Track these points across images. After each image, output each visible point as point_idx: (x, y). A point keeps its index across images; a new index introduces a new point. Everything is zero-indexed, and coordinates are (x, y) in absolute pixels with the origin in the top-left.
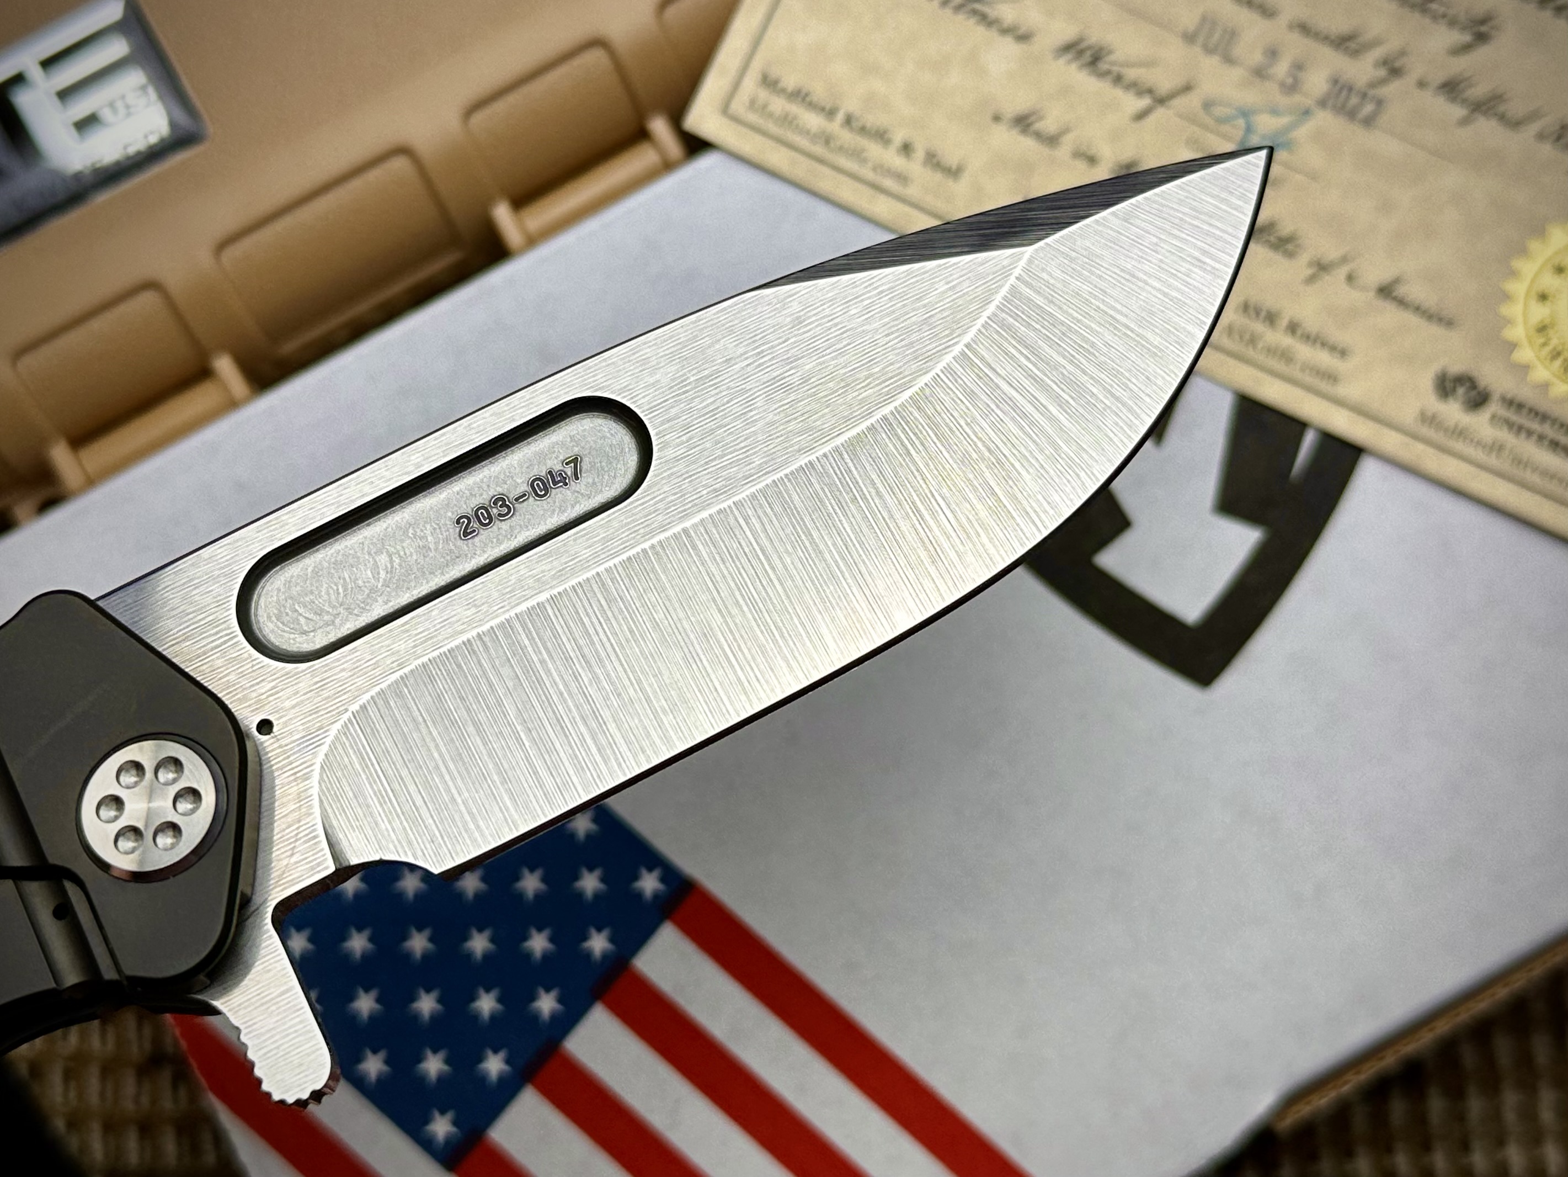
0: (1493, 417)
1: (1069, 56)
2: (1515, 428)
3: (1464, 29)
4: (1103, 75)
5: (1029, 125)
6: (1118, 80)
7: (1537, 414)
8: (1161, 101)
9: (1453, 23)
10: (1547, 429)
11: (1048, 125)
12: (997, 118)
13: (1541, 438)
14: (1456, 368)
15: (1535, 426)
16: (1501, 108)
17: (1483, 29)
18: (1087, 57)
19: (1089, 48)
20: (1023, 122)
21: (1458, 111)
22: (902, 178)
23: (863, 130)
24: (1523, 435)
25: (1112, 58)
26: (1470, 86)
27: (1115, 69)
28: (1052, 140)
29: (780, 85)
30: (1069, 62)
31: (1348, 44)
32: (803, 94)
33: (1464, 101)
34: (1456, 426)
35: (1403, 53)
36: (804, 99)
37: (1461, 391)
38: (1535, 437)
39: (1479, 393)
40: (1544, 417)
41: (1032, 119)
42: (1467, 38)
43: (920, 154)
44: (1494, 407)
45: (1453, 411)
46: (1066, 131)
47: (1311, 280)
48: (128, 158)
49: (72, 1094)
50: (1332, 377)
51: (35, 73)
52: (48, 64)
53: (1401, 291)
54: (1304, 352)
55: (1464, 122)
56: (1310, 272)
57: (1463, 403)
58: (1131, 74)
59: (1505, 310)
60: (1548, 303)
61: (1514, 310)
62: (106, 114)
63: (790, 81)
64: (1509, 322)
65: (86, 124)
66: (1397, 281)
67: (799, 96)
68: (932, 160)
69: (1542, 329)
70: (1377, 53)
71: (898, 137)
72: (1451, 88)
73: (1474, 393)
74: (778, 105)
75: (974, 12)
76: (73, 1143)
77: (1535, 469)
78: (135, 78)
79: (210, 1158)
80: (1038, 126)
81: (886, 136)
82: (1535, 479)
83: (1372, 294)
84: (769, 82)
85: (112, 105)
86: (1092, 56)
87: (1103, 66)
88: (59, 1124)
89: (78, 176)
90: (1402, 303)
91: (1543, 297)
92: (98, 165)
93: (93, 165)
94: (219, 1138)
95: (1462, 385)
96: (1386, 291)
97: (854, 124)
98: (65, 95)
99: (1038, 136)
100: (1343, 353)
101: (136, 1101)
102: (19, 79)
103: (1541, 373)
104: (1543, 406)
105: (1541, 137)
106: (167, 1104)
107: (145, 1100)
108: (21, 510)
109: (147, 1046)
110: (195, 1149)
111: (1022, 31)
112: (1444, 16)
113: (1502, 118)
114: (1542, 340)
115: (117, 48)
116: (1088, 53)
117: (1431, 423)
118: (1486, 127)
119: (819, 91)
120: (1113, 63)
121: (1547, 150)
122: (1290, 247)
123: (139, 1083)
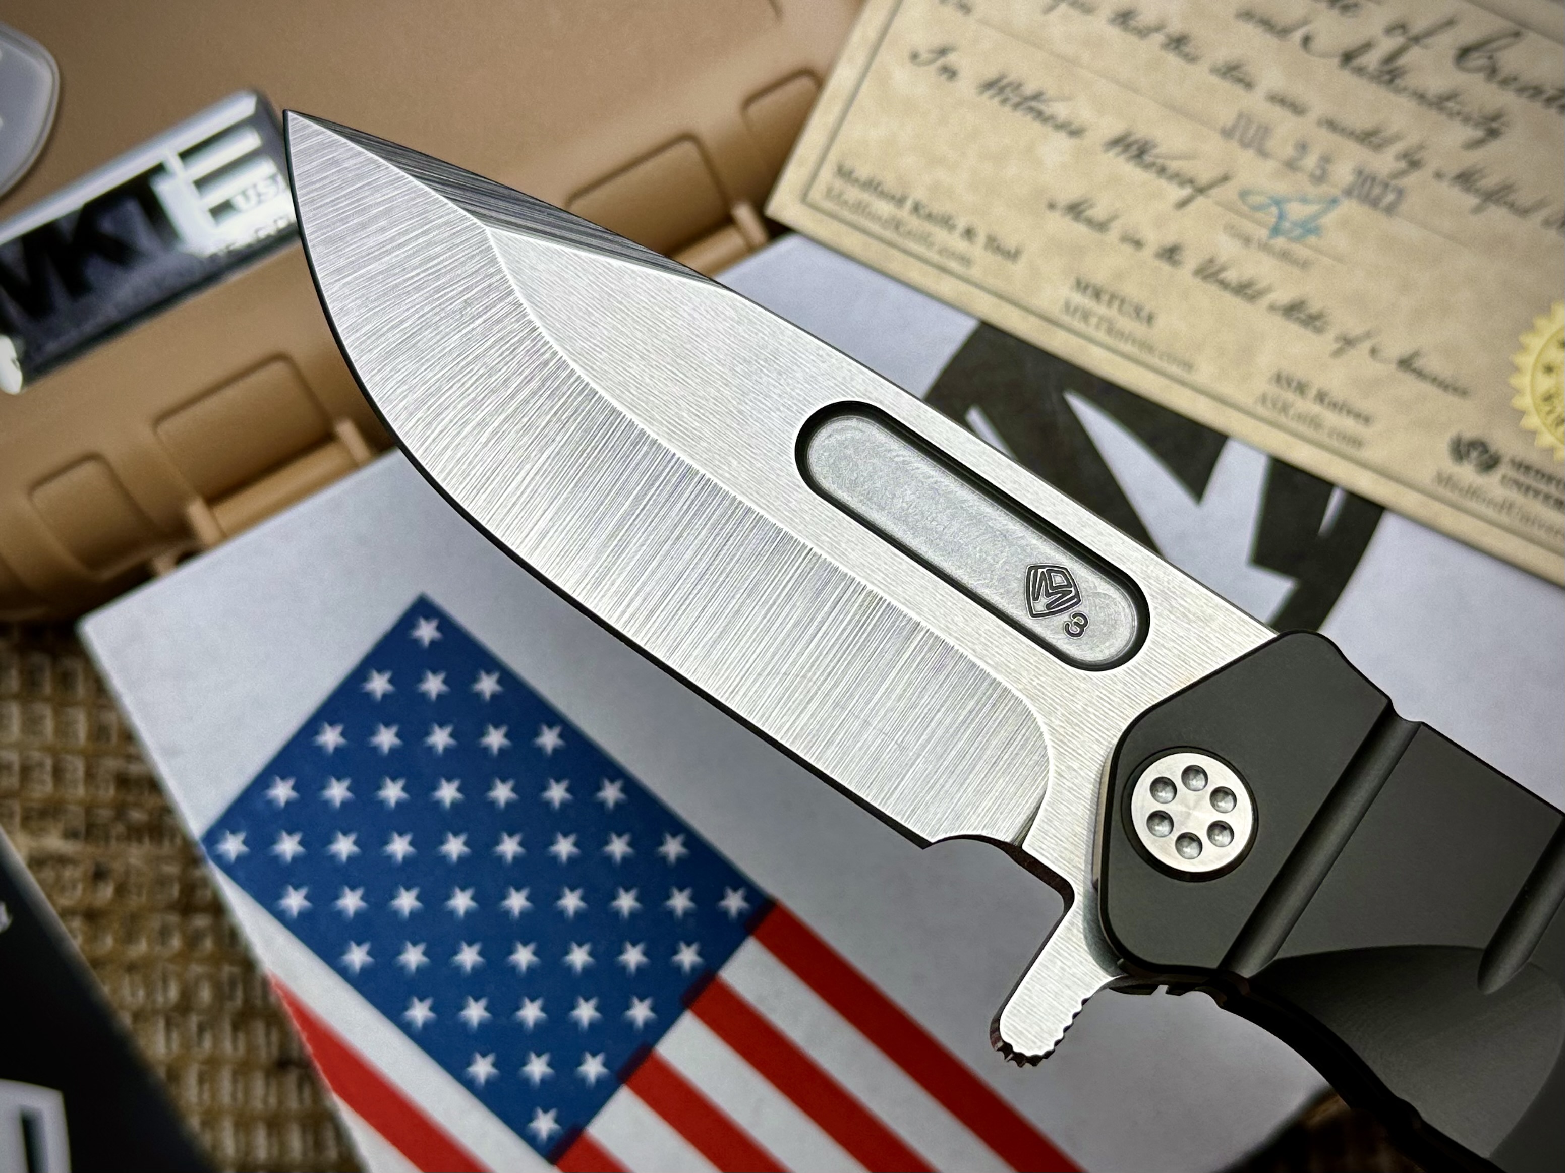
0: (1504, 477)
1: (1118, 149)
2: (1523, 489)
3: (1477, 125)
4: (1148, 167)
5: (1081, 212)
6: (1162, 171)
7: (1543, 476)
8: (1201, 191)
9: (1467, 120)
10: (1552, 490)
11: (1098, 212)
12: (1052, 206)
13: (1547, 497)
14: (1469, 434)
15: (1542, 487)
16: (1511, 197)
17: (1494, 125)
18: (1134, 150)
19: (1136, 142)
20: (1075, 210)
21: (1472, 200)
22: (966, 261)
23: (929, 217)
24: (1531, 494)
25: (1155, 151)
26: (1483, 177)
27: (1160, 161)
28: (1101, 226)
29: (855, 175)
30: (1118, 155)
31: (1373, 139)
32: (875, 183)
33: (1477, 190)
34: (1470, 487)
35: (1421, 147)
36: (876, 188)
37: (1474, 454)
38: (1541, 497)
39: (1491, 457)
40: (1550, 479)
41: (1082, 207)
42: (1479, 133)
43: (981, 239)
44: (1504, 469)
45: (1467, 473)
46: (1114, 218)
47: (1337, 353)
48: (260, 241)
49: (206, 1096)
50: (1357, 442)
51: (175, 163)
52: (186, 155)
53: (1419, 363)
54: (1331, 418)
55: (1477, 210)
56: (1336, 346)
57: (1477, 465)
58: (1174, 166)
59: (1515, 381)
60: (1554, 375)
61: (1523, 381)
62: (239, 201)
63: (863, 172)
64: (1518, 391)
65: (221, 210)
66: (1416, 354)
67: (872, 186)
68: (993, 244)
69: (1548, 398)
70: (1399, 147)
71: (962, 224)
72: (1465, 179)
73: (1486, 456)
74: (853, 194)
75: (1031, 109)
76: (206, 1139)
77: (1541, 526)
78: (266, 168)
79: (332, 1154)
80: (1090, 213)
81: (950, 222)
82: (1542, 534)
83: (1393, 367)
84: (844, 173)
85: (244, 193)
86: (1139, 149)
87: (1148, 158)
88: (194, 1122)
89: (213, 258)
90: (1420, 374)
91: (1549, 369)
92: (232, 248)
93: (227, 247)
94: (341, 1135)
95: (1475, 448)
96: (1405, 364)
97: (922, 212)
98: (202, 184)
99: (1090, 222)
100: (1367, 420)
101: (265, 1102)
102: (159, 169)
103: (1547, 439)
104: (1549, 469)
105: (1547, 223)
106: (293, 1104)
107: (273, 1101)
108: (160, 563)
109: (275, 1051)
110: (319, 1145)
111: (1073, 127)
112: (1458, 114)
113: (1512, 206)
114: (1547, 409)
115: (250, 141)
116: (1135, 147)
117: (1447, 483)
118: (1497, 214)
119: (890, 182)
120: (1157, 157)
121: (1552, 234)
122: (1318, 323)
123: (268, 1085)
